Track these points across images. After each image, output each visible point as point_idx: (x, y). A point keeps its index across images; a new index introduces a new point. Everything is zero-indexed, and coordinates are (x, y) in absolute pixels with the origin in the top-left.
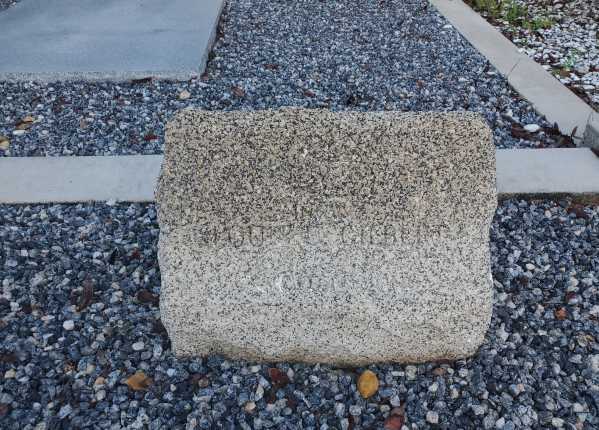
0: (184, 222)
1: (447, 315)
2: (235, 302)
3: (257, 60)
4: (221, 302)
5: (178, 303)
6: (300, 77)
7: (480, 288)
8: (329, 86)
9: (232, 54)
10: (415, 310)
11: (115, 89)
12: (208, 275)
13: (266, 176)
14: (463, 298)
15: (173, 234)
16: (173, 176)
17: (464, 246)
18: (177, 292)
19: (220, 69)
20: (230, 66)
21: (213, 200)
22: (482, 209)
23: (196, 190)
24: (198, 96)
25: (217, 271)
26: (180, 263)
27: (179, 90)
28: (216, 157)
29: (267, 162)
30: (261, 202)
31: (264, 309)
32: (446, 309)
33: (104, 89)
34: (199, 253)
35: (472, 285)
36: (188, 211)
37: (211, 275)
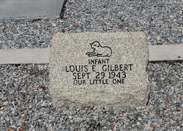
0: (57, 65)
1: (134, 91)
2: (72, 87)
3: (84, 10)
4: (68, 88)
5: (56, 88)
6: (102, 17)
7: (143, 83)
8: (113, 21)
9: (73, 8)
10: (124, 89)
11: (26, 23)
12: (64, 80)
13: (80, 51)
14: (138, 86)
15: (54, 68)
16: (54, 52)
17: (138, 71)
18: (55, 85)
19: (68, 14)
20: (72, 13)
21: (65, 58)
22: (143, 60)
23: (61, 56)
24: (59, 26)
25: (67, 78)
26: (56, 77)
27: (52, 23)
28: (67, 46)
29: (81, 47)
30: (79, 59)
31: (80, 90)
32: (133, 89)
33: (22, 23)
34: (62, 74)
35: (141, 82)
36: (58, 62)
37: (65, 80)
